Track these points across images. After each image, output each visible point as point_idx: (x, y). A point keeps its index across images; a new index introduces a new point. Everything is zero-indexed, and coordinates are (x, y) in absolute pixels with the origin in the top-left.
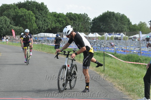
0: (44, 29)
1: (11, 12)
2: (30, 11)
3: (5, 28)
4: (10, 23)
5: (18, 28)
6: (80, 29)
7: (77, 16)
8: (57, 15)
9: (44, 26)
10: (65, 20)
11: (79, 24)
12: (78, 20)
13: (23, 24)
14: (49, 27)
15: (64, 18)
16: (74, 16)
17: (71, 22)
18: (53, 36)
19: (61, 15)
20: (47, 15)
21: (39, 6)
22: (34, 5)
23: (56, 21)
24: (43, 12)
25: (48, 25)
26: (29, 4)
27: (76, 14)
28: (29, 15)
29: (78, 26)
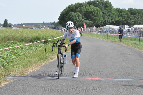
0: (109, 22)
1: (83, 9)
2: (97, 8)
3: (78, 22)
4: (82, 18)
5: (88, 22)
6: (139, 22)
7: (137, 11)
8: (120, 10)
9: (109, 20)
10: (127, 14)
11: (139, 17)
12: (137, 14)
13: (93, 18)
14: (113, 20)
15: (126, 13)
16: (134, 11)
17: (132, 16)
18: (117, 28)
19: (123, 10)
20: (112, 10)
21: (105, 3)
22: (101, 3)
23: (119, 15)
24: (108, 9)
25: (112, 19)
26: (97, 2)
27: (136, 9)
28: (97, 11)
29: (138, 19)
